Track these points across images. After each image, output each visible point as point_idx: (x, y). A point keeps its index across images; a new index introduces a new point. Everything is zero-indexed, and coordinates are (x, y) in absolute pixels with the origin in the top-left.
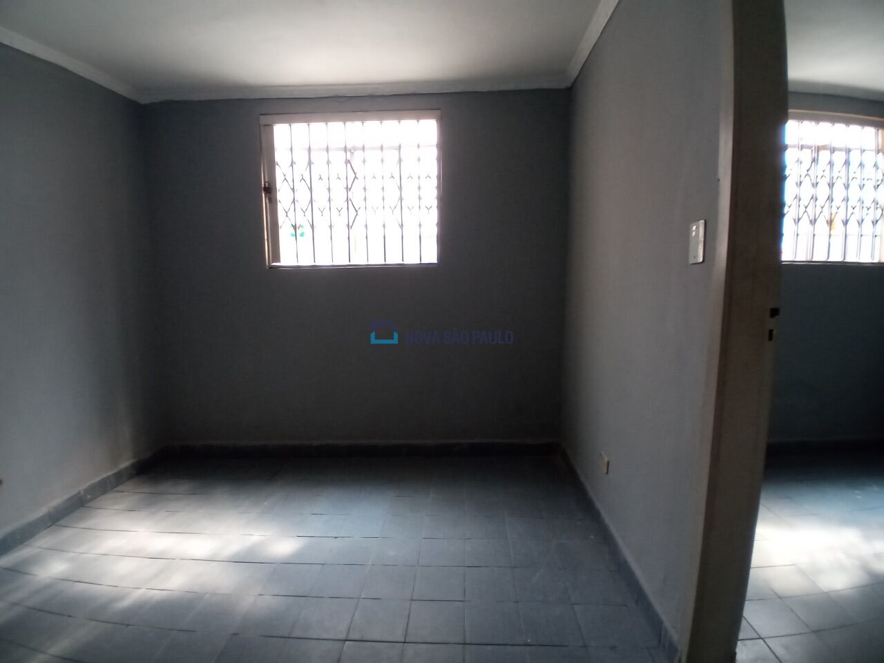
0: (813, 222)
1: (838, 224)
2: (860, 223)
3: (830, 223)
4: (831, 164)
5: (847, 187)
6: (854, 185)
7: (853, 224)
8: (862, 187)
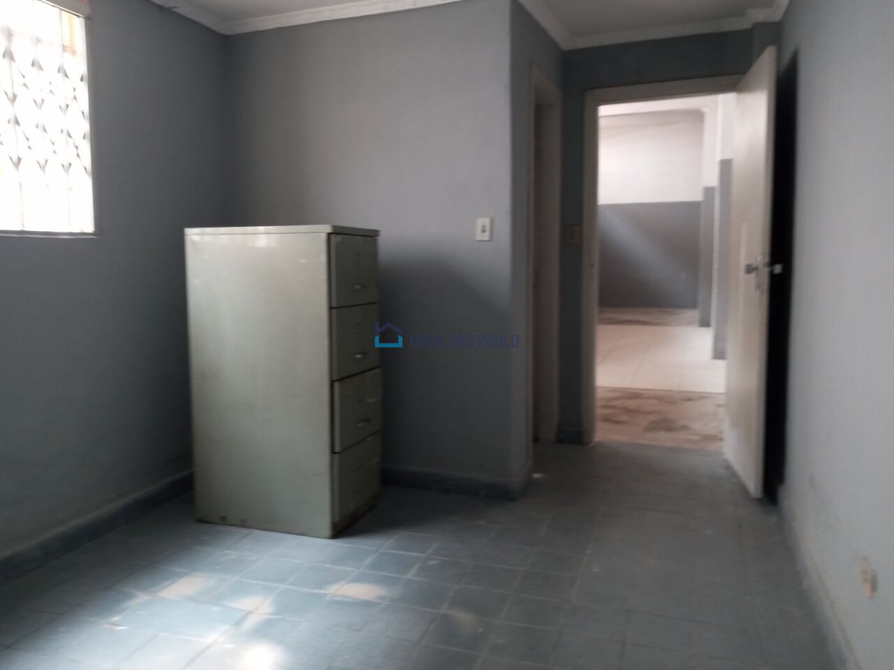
8: (39, 104)
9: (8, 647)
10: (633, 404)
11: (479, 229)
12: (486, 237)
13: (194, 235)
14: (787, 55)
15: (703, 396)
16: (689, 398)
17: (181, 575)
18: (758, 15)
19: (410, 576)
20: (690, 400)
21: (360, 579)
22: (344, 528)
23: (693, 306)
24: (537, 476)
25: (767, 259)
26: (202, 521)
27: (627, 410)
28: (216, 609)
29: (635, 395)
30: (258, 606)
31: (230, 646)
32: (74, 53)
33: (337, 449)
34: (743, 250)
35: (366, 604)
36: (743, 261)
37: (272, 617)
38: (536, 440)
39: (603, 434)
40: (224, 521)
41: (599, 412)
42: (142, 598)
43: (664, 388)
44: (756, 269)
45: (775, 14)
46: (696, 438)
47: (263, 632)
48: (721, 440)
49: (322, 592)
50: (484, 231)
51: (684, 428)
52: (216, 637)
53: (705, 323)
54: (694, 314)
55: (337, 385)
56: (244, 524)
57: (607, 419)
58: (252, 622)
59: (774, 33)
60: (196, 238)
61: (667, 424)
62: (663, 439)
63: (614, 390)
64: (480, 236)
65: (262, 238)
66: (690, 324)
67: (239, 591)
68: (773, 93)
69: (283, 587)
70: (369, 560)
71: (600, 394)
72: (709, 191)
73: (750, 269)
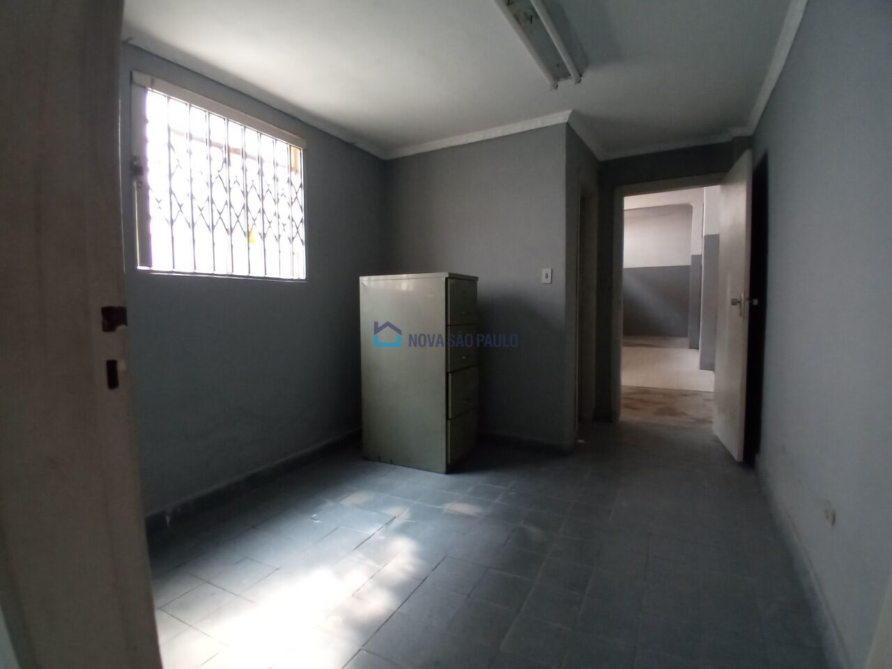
0: (230, 231)
1: (255, 235)
2: (278, 238)
3: (248, 234)
4: (244, 169)
5: (262, 198)
6: (269, 198)
7: (270, 238)
8: (276, 201)
9: (254, 527)
10: (645, 397)
11: (544, 275)
12: (549, 280)
13: (364, 280)
14: (760, 156)
15: (696, 394)
16: (685, 394)
17: (353, 492)
18: (738, 132)
19: (498, 500)
20: (686, 395)
21: (465, 501)
22: (453, 468)
23: (685, 335)
24: (580, 441)
25: (748, 295)
26: (366, 459)
27: (642, 401)
28: (374, 513)
29: (646, 391)
30: (401, 514)
31: (382, 538)
32: (297, 171)
33: (450, 416)
34: (729, 290)
35: (468, 517)
36: (729, 298)
37: (410, 521)
38: (580, 418)
39: (625, 416)
40: (379, 459)
41: (623, 402)
42: (330, 504)
43: (667, 386)
44: (739, 302)
45: (747, 131)
46: (693, 421)
47: (404, 530)
48: (711, 422)
49: (439, 507)
50: (547, 277)
51: (683, 414)
52: (374, 530)
53: (694, 346)
54: (686, 341)
55: (450, 375)
56: (393, 461)
57: (627, 406)
58: (396, 523)
59: (748, 142)
60: (366, 283)
61: (671, 412)
62: (669, 420)
63: (631, 388)
64: (544, 280)
65: (404, 283)
66: (682, 346)
67: (389, 503)
68: (751, 183)
69: (415, 502)
70: (470, 489)
71: (623, 390)
72: (696, 258)
73: (734, 302)
